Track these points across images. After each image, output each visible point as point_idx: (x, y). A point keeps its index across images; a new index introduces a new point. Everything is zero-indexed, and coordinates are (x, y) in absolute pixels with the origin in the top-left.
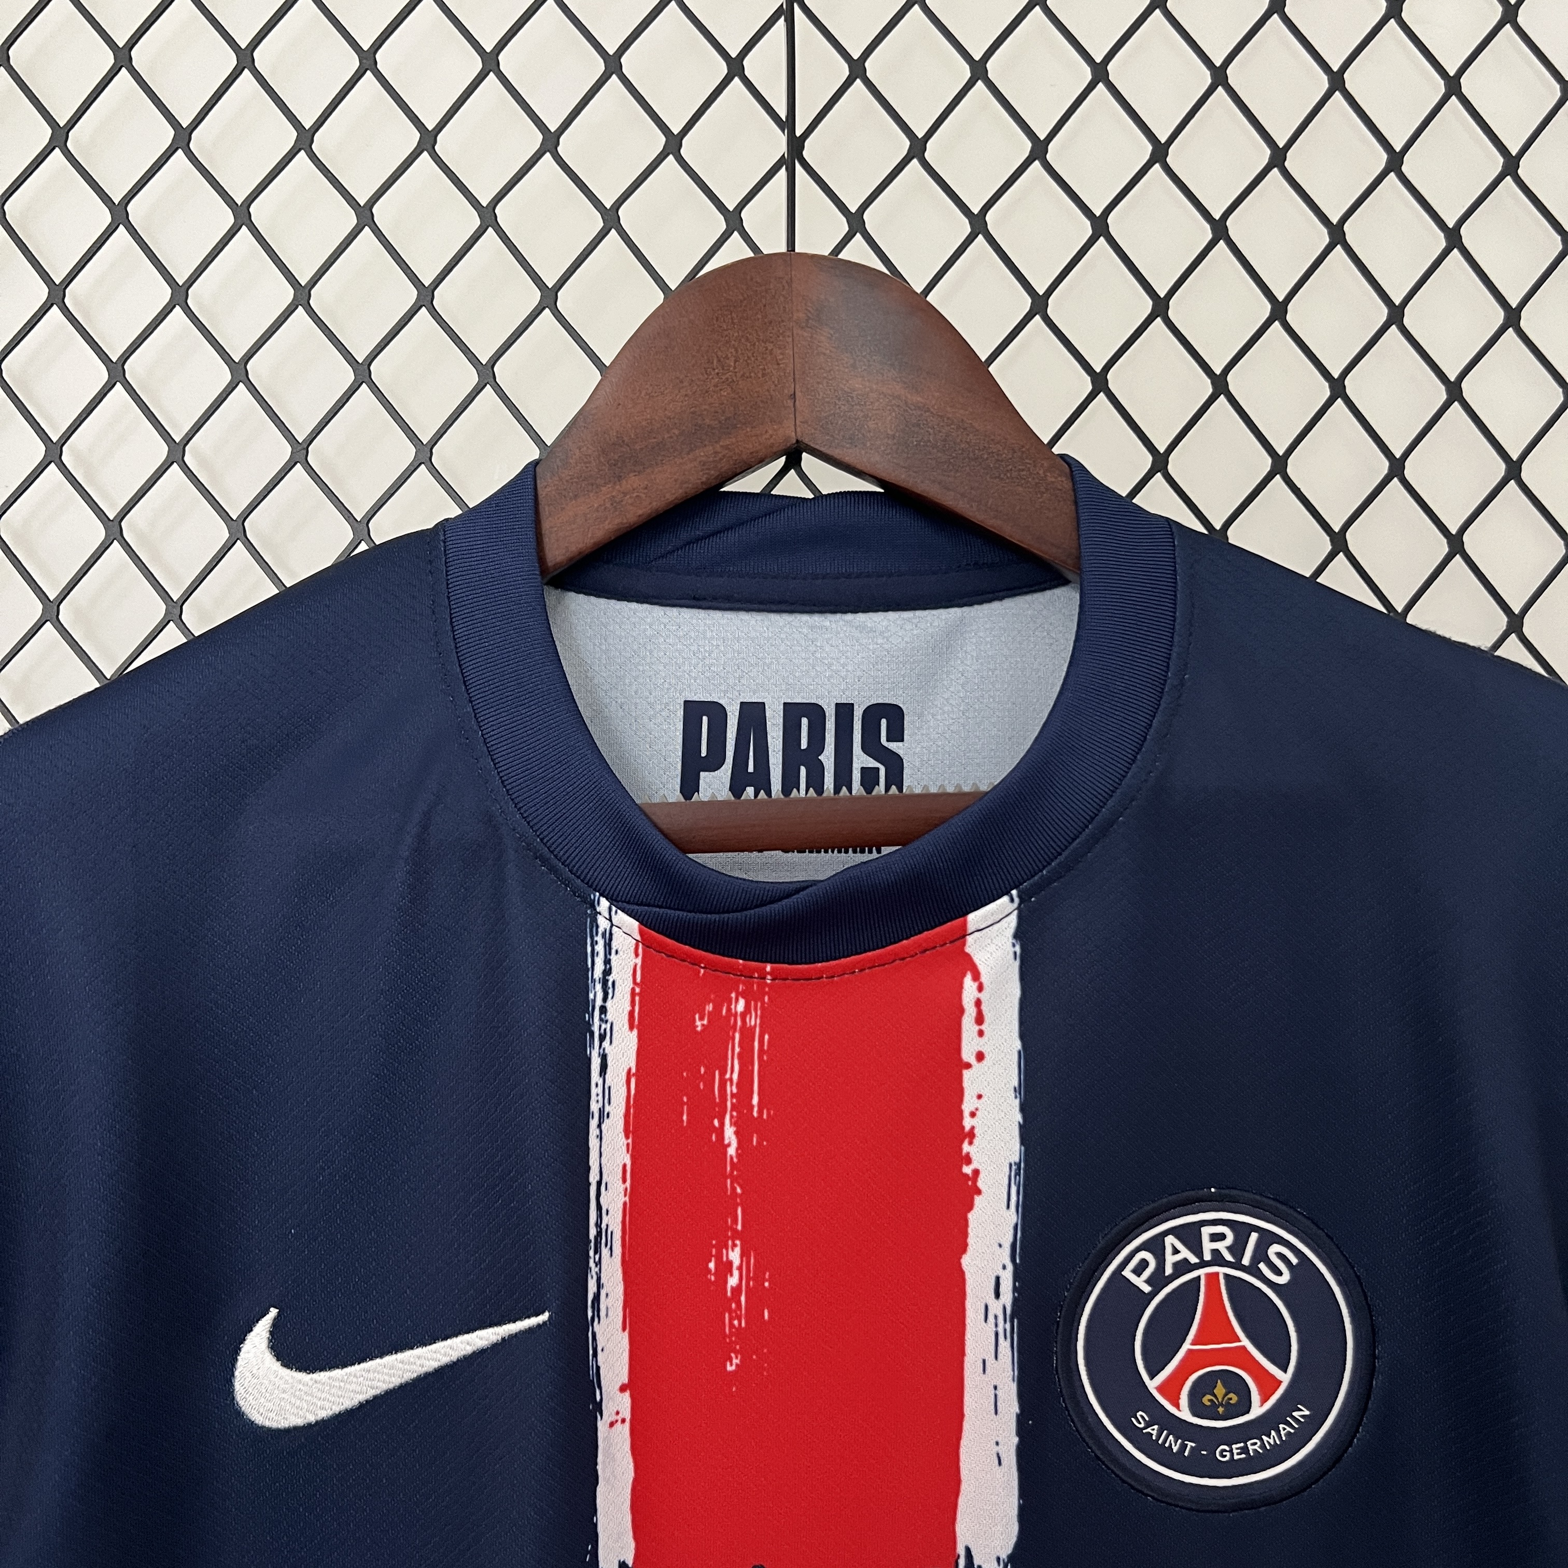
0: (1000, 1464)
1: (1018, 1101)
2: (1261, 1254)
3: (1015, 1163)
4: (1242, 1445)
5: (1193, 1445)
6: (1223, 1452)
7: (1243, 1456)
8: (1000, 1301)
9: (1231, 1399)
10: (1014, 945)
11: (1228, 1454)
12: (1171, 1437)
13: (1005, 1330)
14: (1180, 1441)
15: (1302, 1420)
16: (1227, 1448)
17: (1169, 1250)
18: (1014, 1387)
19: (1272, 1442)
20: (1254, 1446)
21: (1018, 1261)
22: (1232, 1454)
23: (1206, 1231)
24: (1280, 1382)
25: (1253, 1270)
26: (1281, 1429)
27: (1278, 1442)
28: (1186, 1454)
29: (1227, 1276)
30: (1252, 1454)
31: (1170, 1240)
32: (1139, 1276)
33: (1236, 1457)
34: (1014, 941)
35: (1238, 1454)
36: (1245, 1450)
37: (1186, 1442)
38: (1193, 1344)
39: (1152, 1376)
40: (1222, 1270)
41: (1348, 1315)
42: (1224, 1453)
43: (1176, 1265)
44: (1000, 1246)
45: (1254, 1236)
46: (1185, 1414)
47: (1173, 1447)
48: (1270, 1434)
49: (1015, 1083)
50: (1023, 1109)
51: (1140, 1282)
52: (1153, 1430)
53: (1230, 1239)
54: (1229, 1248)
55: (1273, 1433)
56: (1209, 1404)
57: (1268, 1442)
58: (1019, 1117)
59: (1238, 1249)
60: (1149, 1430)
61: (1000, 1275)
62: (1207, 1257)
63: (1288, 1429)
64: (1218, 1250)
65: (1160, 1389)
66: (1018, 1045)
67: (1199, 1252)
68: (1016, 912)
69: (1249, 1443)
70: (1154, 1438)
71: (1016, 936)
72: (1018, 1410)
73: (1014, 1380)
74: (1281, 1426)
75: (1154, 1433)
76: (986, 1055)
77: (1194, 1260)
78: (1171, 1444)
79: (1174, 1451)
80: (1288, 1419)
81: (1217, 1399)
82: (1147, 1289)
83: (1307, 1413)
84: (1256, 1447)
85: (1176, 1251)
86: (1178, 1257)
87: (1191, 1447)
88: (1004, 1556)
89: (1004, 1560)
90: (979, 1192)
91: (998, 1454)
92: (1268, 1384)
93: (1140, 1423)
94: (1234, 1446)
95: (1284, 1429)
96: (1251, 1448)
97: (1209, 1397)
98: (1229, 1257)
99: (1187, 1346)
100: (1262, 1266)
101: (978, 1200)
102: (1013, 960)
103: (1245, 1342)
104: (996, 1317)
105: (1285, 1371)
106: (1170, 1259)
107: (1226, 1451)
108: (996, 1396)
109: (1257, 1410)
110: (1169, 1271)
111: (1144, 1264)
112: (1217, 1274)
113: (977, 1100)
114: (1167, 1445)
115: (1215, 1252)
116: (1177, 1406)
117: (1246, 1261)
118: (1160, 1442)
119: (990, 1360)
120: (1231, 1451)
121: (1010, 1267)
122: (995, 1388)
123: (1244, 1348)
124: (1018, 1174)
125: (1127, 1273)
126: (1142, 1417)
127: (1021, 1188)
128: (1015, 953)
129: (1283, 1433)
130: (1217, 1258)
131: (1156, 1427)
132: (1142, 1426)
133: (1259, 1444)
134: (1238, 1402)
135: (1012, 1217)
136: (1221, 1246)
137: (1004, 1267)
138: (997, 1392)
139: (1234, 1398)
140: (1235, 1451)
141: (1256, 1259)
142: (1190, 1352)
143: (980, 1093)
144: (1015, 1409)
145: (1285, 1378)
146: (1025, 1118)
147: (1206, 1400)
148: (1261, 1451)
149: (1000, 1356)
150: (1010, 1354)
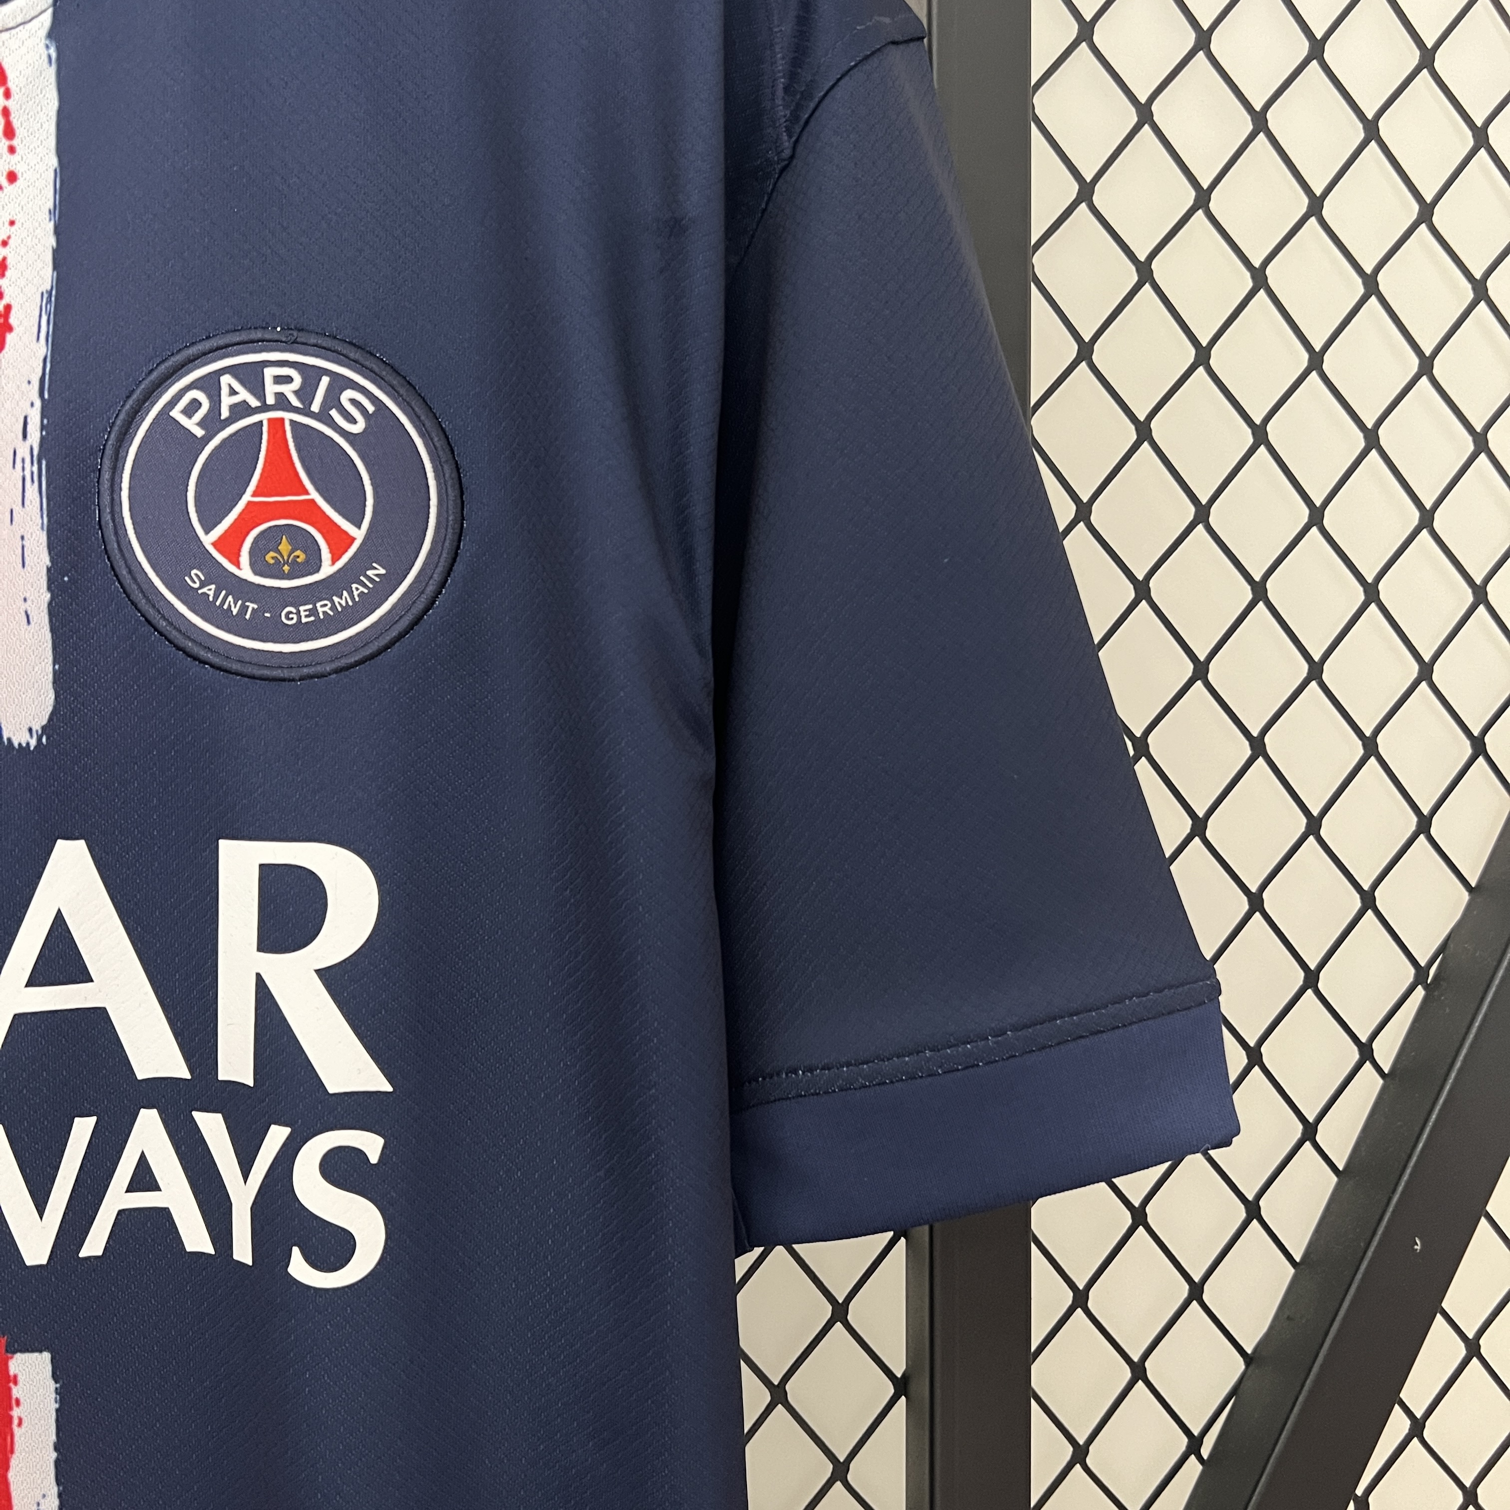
0: (29, 622)
1: (52, 223)
2: (332, 400)
3: (47, 291)
4: (310, 606)
5: (256, 606)
6: (289, 616)
7: (312, 618)
8: (27, 442)
9: (298, 557)
10: (47, 47)
11: (295, 616)
12: (230, 598)
13: (32, 473)
14: (240, 602)
15: (377, 579)
16: (294, 610)
17: (225, 391)
18: (43, 537)
19: (343, 603)
20: (323, 608)
21: (46, 396)
22: (299, 617)
23: (270, 373)
24: (353, 539)
25: (323, 417)
26: (354, 589)
27: (350, 603)
28: (248, 617)
29: (292, 422)
30: (322, 617)
31: (226, 380)
32: (190, 417)
33: (304, 620)
34: (48, 42)
35: (306, 616)
36: (313, 612)
37: (247, 604)
38: (255, 494)
39: (207, 532)
40: (288, 416)
41: (432, 470)
42: (291, 616)
43: (232, 408)
44: (29, 382)
45: (325, 381)
46: (246, 573)
47: (233, 608)
48: (342, 594)
49: (50, 205)
50: (57, 231)
51: (192, 425)
52: (210, 590)
53: (298, 380)
54: (296, 393)
55: (345, 593)
56: (272, 561)
57: (339, 603)
58: (52, 241)
59: (306, 393)
60: (205, 590)
61: (28, 414)
62: (270, 400)
63: (362, 589)
64: (282, 394)
65: (215, 544)
66: (54, 162)
67: (261, 395)
68: (50, 11)
69: (318, 605)
70: (211, 599)
71: (50, 35)
72: (49, 563)
73: (42, 528)
74: (354, 586)
75: (211, 593)
76: (19, 175)
77: (254, 403)
78: (230, 606)
79: (234, 613)
80: (362, 578)
81: (282, 557)
82: (199, 432)
83: (382, 571)
84: (326, 609)
85: (233, 392)
86: (236, 399)
87: (253, 609)
88: (37, 727)
89: (37, 731)
90: (10, 329)
91: (26, 612)
92: (340, 542)
93: (194, 582)
94: (302, 608)
95: (357, 589)
96: (320, 610)
97: (272, 554)
98: (295, 402)
99: (247, 497)
100: (334, 413)
101: (10, 338)
102: (48, 66)
103: (314, 495)
104: (23, 461)
105: (359, 527)
106: (227, 401)
107: (291, 612)
108: (23, 547)
109: (327, 569)
110: (225, 413)
111: (195, 405)
112: (282, 420)
113: (9, 227)
114: (225, 607)
115: (280, 396)
116: (238, 565)
117: (315, 407)
118: (218, 603)
119: (17, 508)
120: (298, 613)
121: (38, 403)
122: (22, 538)
123: (313, 501)
124: (49, 301)
125: (176, 413)
126: (196, 575)
127: (52, 316)
128: (50, 57)
129: (356, 593)
130: (282, 402)
131: (213, 587)
132: (197, 586)
133: (329, 605)
134: (307, 561)
135: (42, 349)
136: (288, 390)
137: (32, 405)
138: (24, 542)
139: (302, 557)
140: (303, 614)
141: (326, 405)
142: (249, 503)
143: (12, 219)
144: (46, 560)
145: (359, 534)
146: (58, 241)
147: (270, 557)
148: (332, 613)
149: (27, 502)
150: (38, 499)
